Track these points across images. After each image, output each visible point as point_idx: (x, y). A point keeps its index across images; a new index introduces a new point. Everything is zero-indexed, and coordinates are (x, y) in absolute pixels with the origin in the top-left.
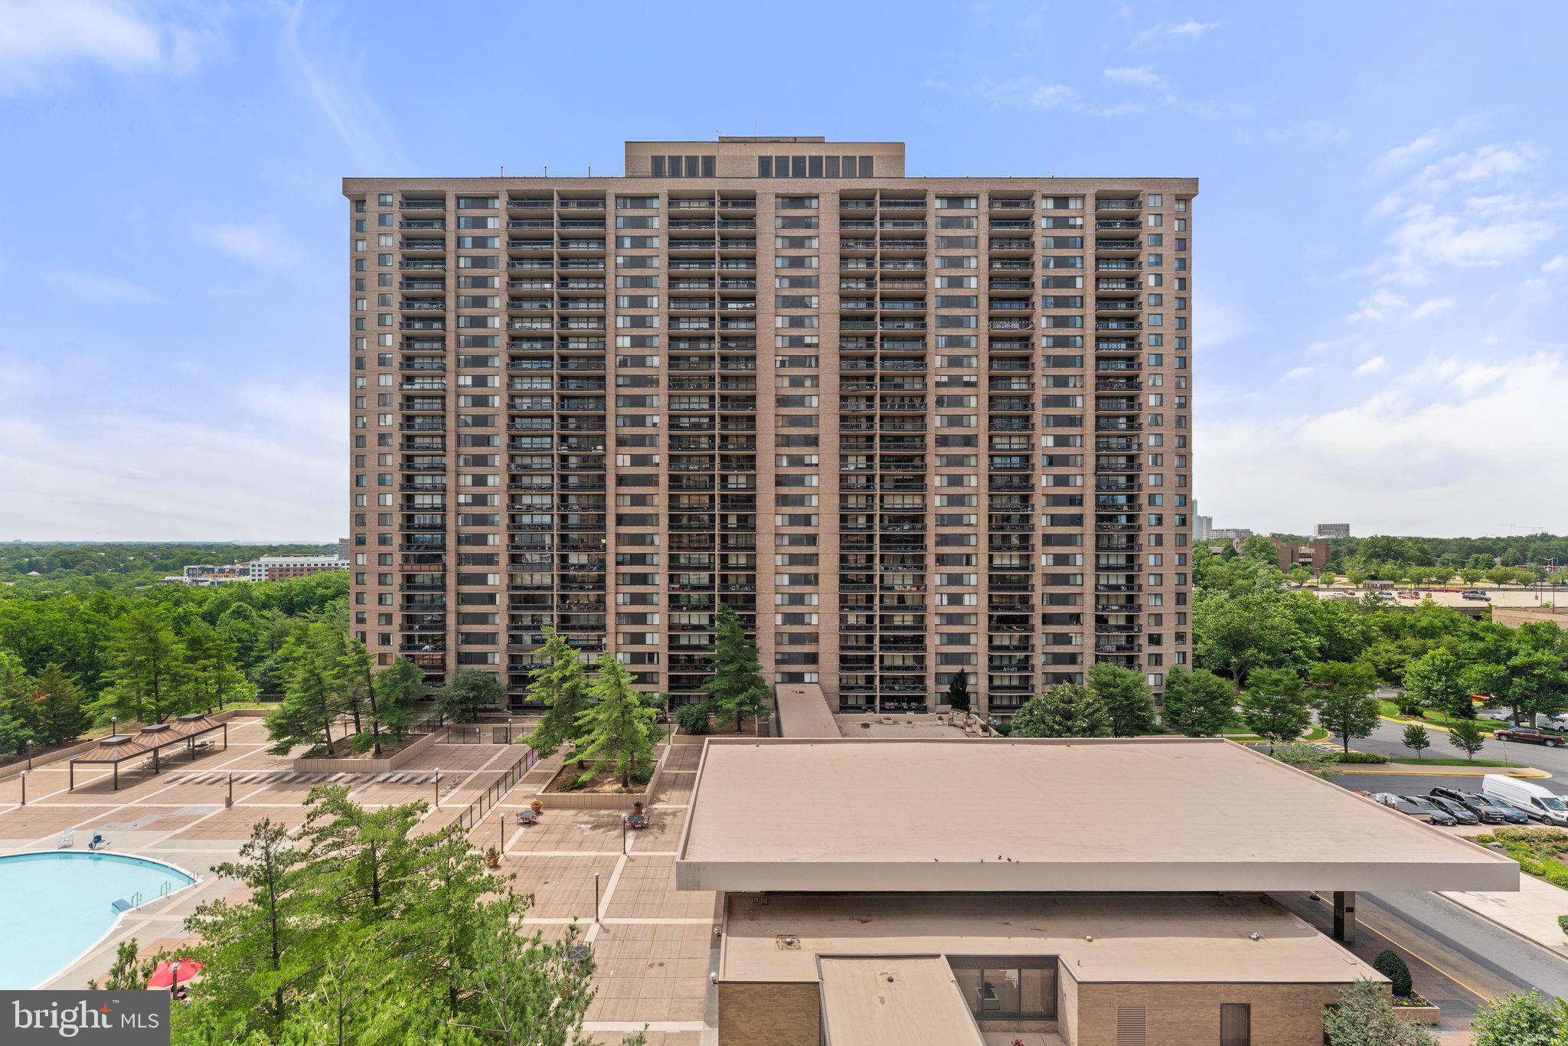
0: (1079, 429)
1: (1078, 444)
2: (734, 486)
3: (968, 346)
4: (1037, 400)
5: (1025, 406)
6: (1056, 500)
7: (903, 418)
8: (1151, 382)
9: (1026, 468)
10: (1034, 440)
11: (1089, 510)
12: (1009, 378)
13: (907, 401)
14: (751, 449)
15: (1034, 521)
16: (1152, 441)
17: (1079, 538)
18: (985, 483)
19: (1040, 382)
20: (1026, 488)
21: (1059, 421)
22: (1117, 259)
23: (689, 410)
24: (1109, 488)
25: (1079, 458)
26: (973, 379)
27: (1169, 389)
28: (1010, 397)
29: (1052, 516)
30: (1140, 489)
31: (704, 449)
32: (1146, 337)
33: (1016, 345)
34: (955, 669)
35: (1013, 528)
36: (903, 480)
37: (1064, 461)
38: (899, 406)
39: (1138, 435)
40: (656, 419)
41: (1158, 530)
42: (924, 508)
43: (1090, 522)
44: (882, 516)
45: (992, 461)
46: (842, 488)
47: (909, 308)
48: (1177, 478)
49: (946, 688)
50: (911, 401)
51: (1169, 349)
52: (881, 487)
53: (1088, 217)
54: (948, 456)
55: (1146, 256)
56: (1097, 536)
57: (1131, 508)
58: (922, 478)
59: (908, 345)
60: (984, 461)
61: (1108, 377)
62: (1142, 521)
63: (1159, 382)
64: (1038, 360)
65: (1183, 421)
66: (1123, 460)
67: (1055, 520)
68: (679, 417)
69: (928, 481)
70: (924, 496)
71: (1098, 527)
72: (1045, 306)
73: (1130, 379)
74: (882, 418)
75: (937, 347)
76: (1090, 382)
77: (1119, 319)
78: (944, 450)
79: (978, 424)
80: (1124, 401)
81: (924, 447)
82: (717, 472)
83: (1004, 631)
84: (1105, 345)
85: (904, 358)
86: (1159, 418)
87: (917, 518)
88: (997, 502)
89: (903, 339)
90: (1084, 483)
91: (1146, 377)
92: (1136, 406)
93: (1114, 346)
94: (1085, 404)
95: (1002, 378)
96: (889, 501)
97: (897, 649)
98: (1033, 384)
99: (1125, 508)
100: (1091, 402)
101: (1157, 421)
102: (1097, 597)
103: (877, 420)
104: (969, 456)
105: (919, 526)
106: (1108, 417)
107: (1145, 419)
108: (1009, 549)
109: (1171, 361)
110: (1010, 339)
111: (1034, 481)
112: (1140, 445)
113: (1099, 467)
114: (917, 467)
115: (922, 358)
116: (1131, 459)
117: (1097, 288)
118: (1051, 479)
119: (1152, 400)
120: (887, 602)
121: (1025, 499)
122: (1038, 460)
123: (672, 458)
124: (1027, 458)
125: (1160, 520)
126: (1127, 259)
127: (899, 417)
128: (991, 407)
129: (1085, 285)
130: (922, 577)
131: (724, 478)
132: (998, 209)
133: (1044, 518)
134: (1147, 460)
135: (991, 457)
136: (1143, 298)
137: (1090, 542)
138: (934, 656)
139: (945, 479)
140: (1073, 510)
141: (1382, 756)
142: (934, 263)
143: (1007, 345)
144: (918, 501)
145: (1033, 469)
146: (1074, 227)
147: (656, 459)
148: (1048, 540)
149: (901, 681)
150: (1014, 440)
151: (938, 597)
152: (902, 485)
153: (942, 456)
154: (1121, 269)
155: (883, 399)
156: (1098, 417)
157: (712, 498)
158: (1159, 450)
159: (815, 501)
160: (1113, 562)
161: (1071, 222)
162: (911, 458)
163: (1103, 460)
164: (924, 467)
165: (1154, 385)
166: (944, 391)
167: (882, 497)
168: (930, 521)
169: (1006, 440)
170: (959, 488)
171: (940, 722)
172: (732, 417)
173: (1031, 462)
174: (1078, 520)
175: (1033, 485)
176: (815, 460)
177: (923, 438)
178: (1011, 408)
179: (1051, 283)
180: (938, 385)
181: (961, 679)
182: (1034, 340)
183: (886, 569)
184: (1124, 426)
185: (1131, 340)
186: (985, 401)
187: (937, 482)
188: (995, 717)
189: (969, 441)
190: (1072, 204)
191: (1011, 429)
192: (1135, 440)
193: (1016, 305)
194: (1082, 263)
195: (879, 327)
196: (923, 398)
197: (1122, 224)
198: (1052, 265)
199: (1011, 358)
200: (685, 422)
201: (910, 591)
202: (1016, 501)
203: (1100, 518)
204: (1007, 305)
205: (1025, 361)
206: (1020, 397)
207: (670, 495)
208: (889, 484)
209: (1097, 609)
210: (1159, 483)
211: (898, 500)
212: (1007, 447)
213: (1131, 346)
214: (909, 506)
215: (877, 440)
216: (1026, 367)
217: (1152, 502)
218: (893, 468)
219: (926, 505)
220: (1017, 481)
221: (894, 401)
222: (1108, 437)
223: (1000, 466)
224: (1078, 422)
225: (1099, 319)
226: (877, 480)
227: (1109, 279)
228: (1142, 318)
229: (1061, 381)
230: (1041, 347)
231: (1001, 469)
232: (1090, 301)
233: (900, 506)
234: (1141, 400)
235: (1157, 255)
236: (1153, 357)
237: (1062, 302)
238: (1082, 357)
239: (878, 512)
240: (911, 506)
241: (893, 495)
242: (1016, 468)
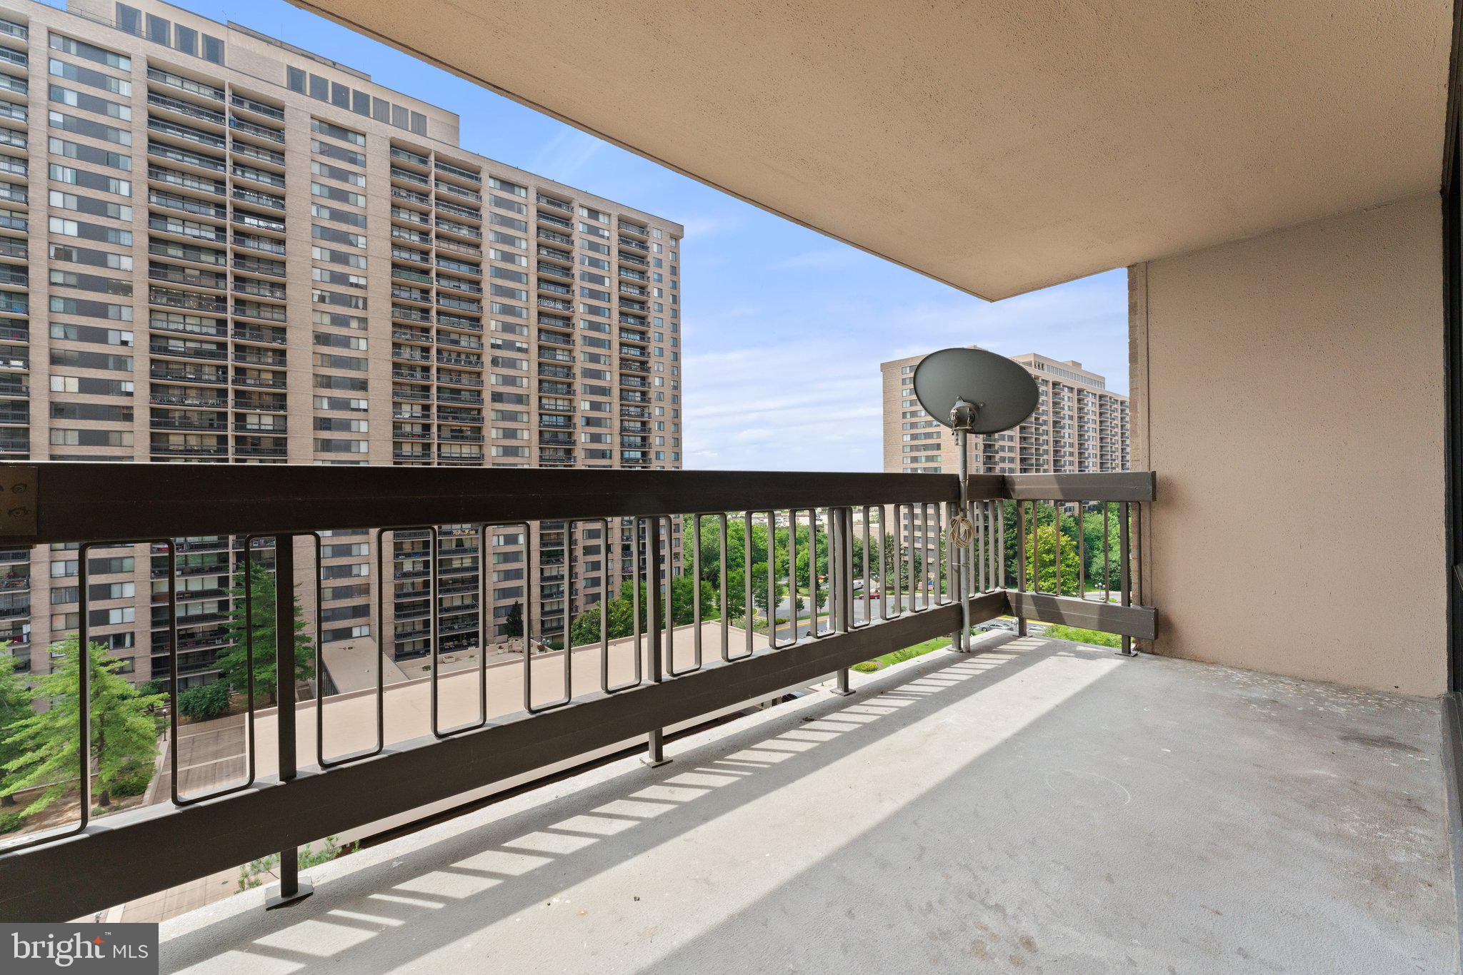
0: (608, 398)
1: (608, 410)
2: (256, 427)
3: (520, 316)
4: (577, 371)
5: (568, 376)
6: (593, 454)
7: (460, 373)
8: (656, 368)
9: (569, 426)
10: (575, 404)
11: (616, 462)
12: (555, 349)
13: (463, 357)
14: (279, 387)
16: (657, 412)
18: (536, 437)
19: (579, 356)
20: (569, 443)
21: (594, 390)
22: (633, 271)
23: (184, 331)
24: (629, 445)
25: (608, 421)
26: (525, 346)
27: (667, 375)
28: (556, 366)
30: (650, 445)
31: (210, 381)
32: (652, 334)
33: (560, 323)
34: (510, 602)
36: (460, 431)
37: (598, 422)
38: (456, 360)
39: (648, 406)
40: (126, 336)
45: (541, 419)
46: (395, 435)
47: (464, 271)
48: (673, 440)
49: (503, 621)
50: (468, 357)
51: (667, 345)
52: (439, 436)
53: (613, 232)
54: (503, 411)
55: (652, 272)
57: (644, 461)
58: (480, 430)
59: (464, 305)
60: (535, 418)
61: (628, 360)
63: (661, 369)
64: (577, 337)
65: (676, 399)
66: (639, 425)
68: (168, 338)
69: (485, 432)
70: (481, 447)
72: (582, 296)
73: (643, 363)
74: (439, 370)
75: (492, 312)
76: (616, 362)
77: (635, 316)
78: (499, 406)
79: (529, 385)
80: (639, 379)
81: (481, 401)
82: (230, 410)
83: (553, 563)
84: (626, 335)
85: (459, 317)
86: (662, 395)
88: (547, 454)
89: (460, 298)
90: (612, 440)
91: (652, 363)
92: (647, 385)
93: (632, 336)
94: (611, 379)
95: (549, 348)
96: (445, 450)
97: (456, 590)
98: (574, 358)
99: (641, 461)
100: (617, 377)
101: (660, 397)
102: (623, 530)
103: (434, 371)
104: (522, 413)
106: (629, 391)
107: (652, 395)
109: (668, 354)
110: (555, 317)
111: (575, 437)
112: (649, 414)
113: (622, 429)
114: (475, 420)
115: (478, 320)
116: (644, 424)
117: (620, 289)
118: (588, 436)
119: (657, 382)
120: (445, 547)
121: (569, 452)
122: (579, 421)
123: (154, 387)
124: (569, 418)
126: (639, 272)
127: (456, 371)
128: (540, 372)
129: (610, 284)
131: (240, 418)
132: (544, 204)
134: (654, 426)
135: (541, 415)
136: (650, 304)
138: (492, 592)
139: (501, 432)
140: (605, 462)
141: (783, 619)
142: (488, 236)
143: (553, 321)
144: (475, 450)
145: (575, 428)
146: (603, 237)
147: (129, 387)
149: (460, 621)
150: (560, 402)
151: (495, 539)
152: (457, 435)
153: (497, 411)
154: (636, 279)
155: (439, 351)
156: (621, 390)
157: (223, 440)
158: (662, 419)
159: (363, 447)
161: (601, 232)
162: (469, 410)
163: (626, 424)
164: (481, 420)
165: (658, 370)
166: (498, 353)
167: (439, 445)
169: (552, 402)
170: (513, 440)
171: (500, 651)
172: (252, 348)
173: (573, 421)
175: (575, 441)
176: (363, 405)
177: (479, 393)
178: (555, 375)
179: (587, 278)
180: (493, 346)
181: (517, 609)
182: (574, 321)
184: (639, 399)
185: (643, 334)
186: (535, 367)
188: (547, 638)
189: (519, 399)
190: (601, 217)
191: (556, 393)
192: (646, 411)
193: (560, 289)
194: (609, 267)
195: (435, 283)
196: (479, 356)
197: (636, 245)
198: (587, 263)
199: (556, 333)
200: (175, 345)
201: (468, 534)
202: (561, 454)
204: (552, 288)
205: (567, 337)
206: (563, 367)
207: (152, 434)
208: (446, 433)
209: (622, 540)
210: (662, 443)
212: (554, 407)
213: (642, 339)
214: (467, 456)
215: (434, 390)
216: (568, 342)
217: (658, 458)
218: (450, 419)
219: (483, 455)
220: (561, 437)
221: (450, 355)
222: (628, 406)
223: (547, 423)
224: (607, 393)
225: (621, 314)
226: (434, 429)
227: (628, 284)
228: (650, 319)
229: (594, 358)
230: (580, 328)
231: (549, 426)
232: (615, 299)
233: (458, 455)
234: (650, 380)
235: (659, 274)
236: (657, 350)
237: (594, 294)
238: (610, 341)
239: (436, 460)
240: (469, 456)
241: (451, 444)
242: (561, 426)
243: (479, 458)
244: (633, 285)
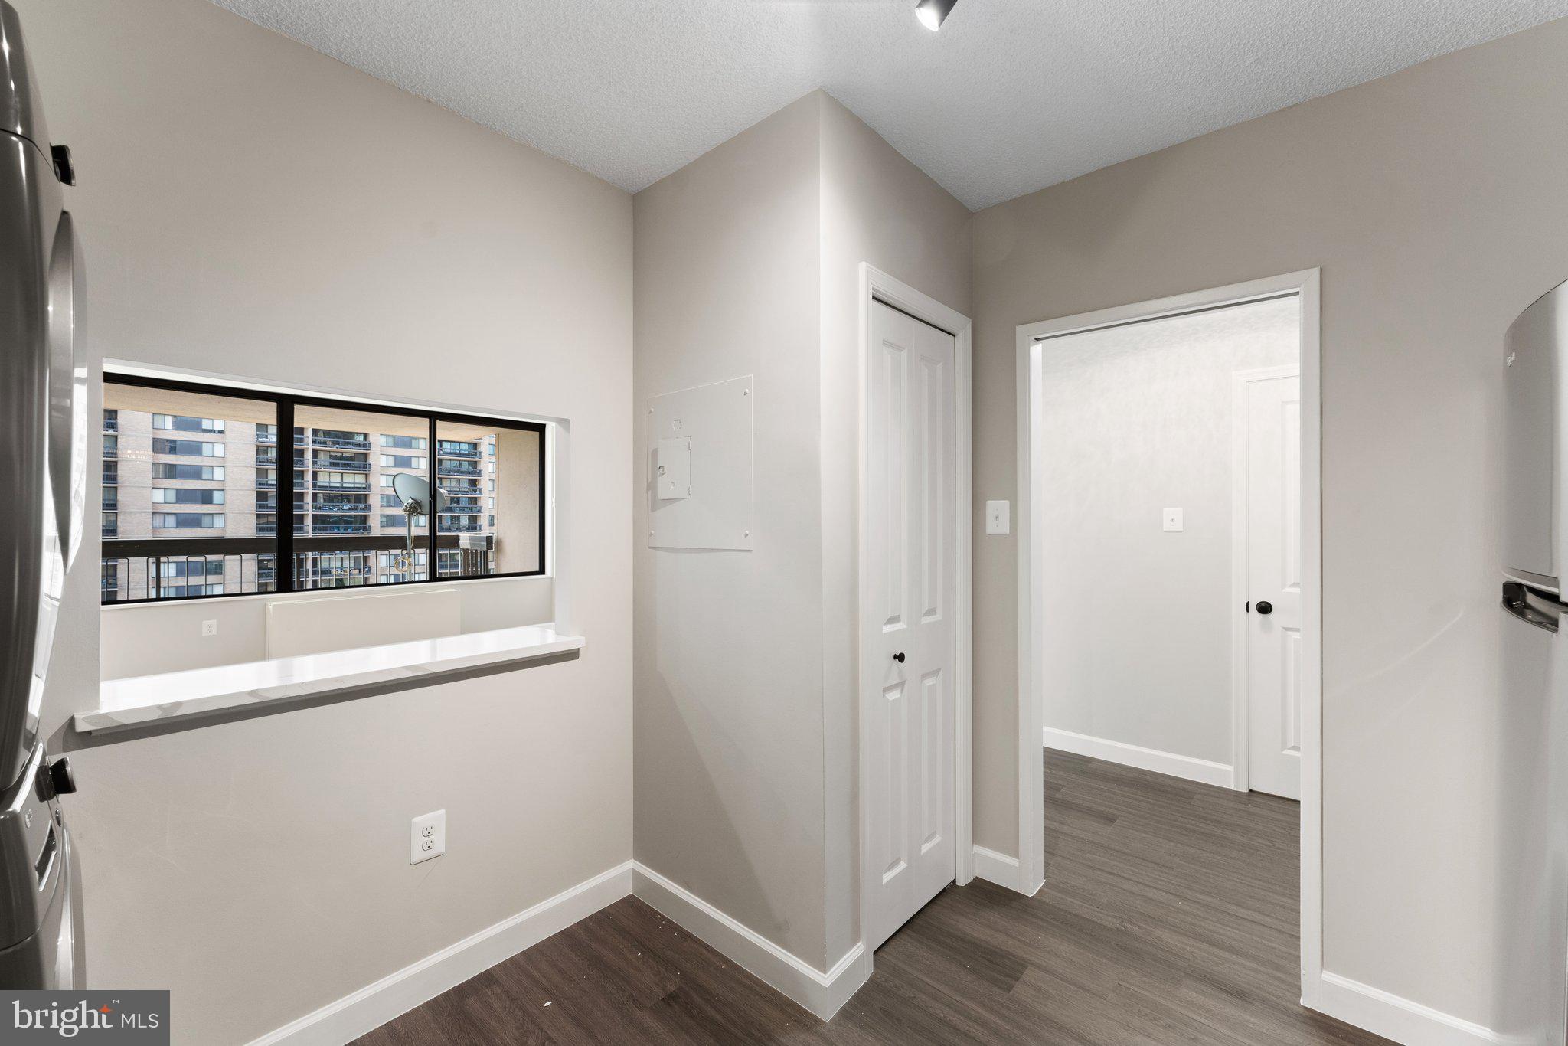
15: (481, 503)
20: (474, 473)
35: (463, 510)
36: (342, 458)
42: (367, 487)
44: (315, 495)
46: (258, 461)
58: (365, 456)
69: (371, 459)
70: (367, 475)
87: (360, 498)
96: (323, 479)
105: (361, 506)
114: (359, 445)
121: (473, 483)
139: (391, 459)
144: (360, 480)
145: (481, 457)
152: (340, 463)
153: (388, 436)
159: (218, 474)
164: (367, 446)
167: (315, 474)
168: (375, 501)
170: (407, 470)
173: (479, 450)
175: (481, 471)
187: (383, 461)
201: (349, 572)
202: (465, 485)
208: (324, 460)
211: (336, 479)
214: (349, 485)
218: (330, 444)
219: (369, 485)
220: (466, 467)
223: (449, 451)
226: (309, 455)
231: (450, 454)
233: (338, 485)
239: (311, 491)
240: (353, 486)
241: (330, 473)
242: (464, 454)
243: (365, 488)
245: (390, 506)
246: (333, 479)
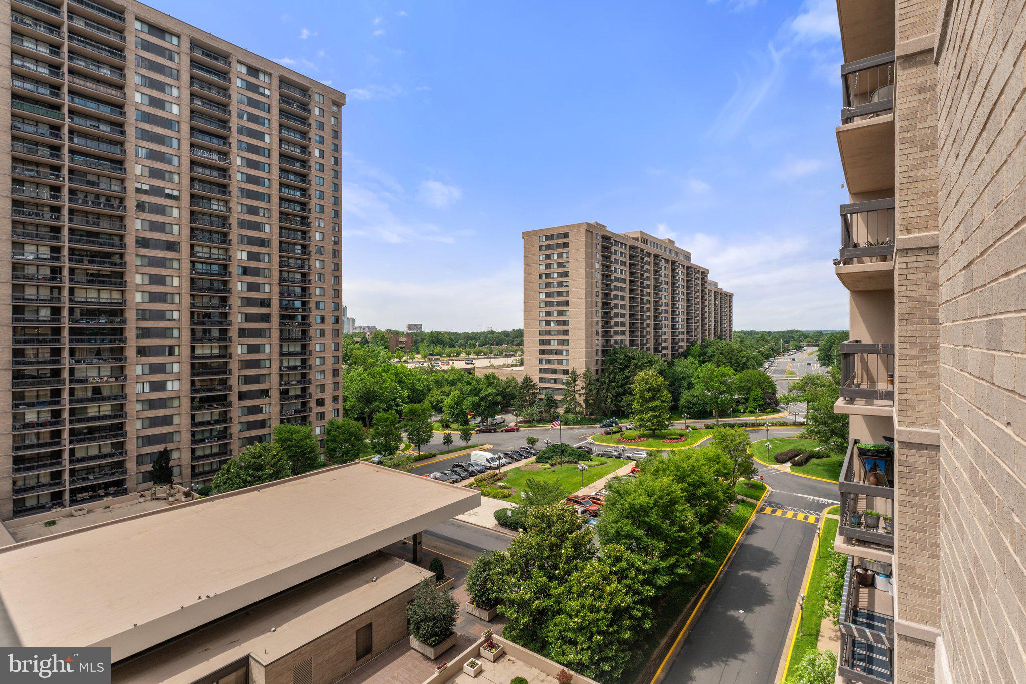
0: (267, 249)
1: (267, 260)
3: (170, 162)
4: (234, 222)
5: (224, 225)
6: (249, 302)
7: (98, 216)
8: (317, 224)
9: (225, 275)
10: (231, 253)
11: (274, 310)
12: (210, 199)
13: (102, 200)
15: (231, 318)
16: (317, 264)
17: (267, 332)
18: (187, 285)
19: (236, 208)
20: (225, 291)
21: (251, 241)
22: (295, 130)
24: (289, 295)
25: (267, 271)
26: (176, 193)
27: (328, 230)
28: (211, 215)
29: (246, 314)
30: (310, 298)
32: (313, 191)
33: (216, 173)
34: (159, 448)
35: (213, 323)
36: (98, 275)
37: (256, 272)
38: (93, 203)
39: (309, 260)
41: (321, 327)
42: (124, 302)
43: (275, 320)
44: (71, 311)
45: (194, 266)
46: (15, 277)
47: (105, 111)
48: (333, 292)
49: (149, 467)
50: (107, 200)
51: (328, 203)
52: (71, 280)
53: (273, 91)
54: (149, 257)
55: (314, 134)
56: (281, 331)
57: (304, 310)
58: (121, 275)
59: (104, 146)
60: (186, 266)
61: (288, 214)
62: (311, 320)
63: (322, 225)
64: (234, 190)
65: (336, 253)
66: (298, 276)
67: (248, 318)
69: (127, 278)
70: (123, 292)
71: (281, 324)
72: (240, 149)
73: (304, 219)
74: (71, 211)
75: (137, 156)
76: (275, 215)
77: (296, 174)
78: (144, 252)
79: (180, 232)
80: (299, 233)
81: (123, 246)
83: (205, 409)
84: (286, 190)
85: (99, 158)
86: (322, 249)
87: (116, 312)
88: (198, 301)
89: (99, 139)
90: (271, 290)
91: (313, 218)
92: (307, 239)
93: (292, 192)
94: (271, 230)
95: (203, 198)
96: (80, 295)
97: (90, 439)
98: (230, 208)
99: (300, 310)
100: (276, 230)
101: (320, 251)
102: (281, 375)
103: (65, 212)
104: (172, 260)
105: (118, 320)
106: (288, 243)
107: (313, 249)
108: (210, 341)
109: (329, 211)
110: (210, 167)
111: (231, 286)
112: (310, 266)
113: (281, 279)
114: (115, 264)
115: (121, 163)
116: (304, 275)
117: (280, 147)
118: (245, 285)
119: (317, 236)
120: (79, 394)
121: (224, 300)
122: (235, 270)
124: (225, 267)
125: (322, 320)
126: (301, 132)
127: (93, 213)
128: (192, 220)
129: (270, 140)
130: (122, 368)
132: (198, 55)
133: (240, 316)
134: (314, 277)
135: (193, 263)
136: (311, 163)
137: (275, 335)
138: (135, 440)
139: (147, 278)
140: (263, 311)
141: (434, 452)
142: (133, 78)
143: (208, 172)
144: (116, 296)
145: (230, 277)
146: (263, 94)
148: (243, 333)
149: (97, 470)
150: (214, 251)
151: (139, 386)
152: (95, 280)
153: (143, 257)
154: (297, 138)
155: (72, 192)
156: (281, 243)
158: (322, 271)
160: (292, 349)
161: (261, 90)
162: (108, 255)
163: (285, 275)
164: (123, 265)
165: (319, 226)
166: (145, 198)
167: (71, 291)
168: (131, 315)
169: (206, 250)
170: (161, 287)
171: (141, 499)
173: (228, 270)
174: (266, 318)
175: (230, 289)
177: (122, 237)
178: (211, 223)
179: (245, 132)
180: (138, 191)
181: (165, 455)
182: (231, 173)
183: (78, 361)
184: (299, 252)
185: (304, 191)
186: (186, 215)
188: (198, 483)
189: (172, 246)
190: (261, 76)
191: (212, 241)
192: (306, 263)
193: (215, 140)
194: (269, 124)
195: (67, 119)
196: (122, 200)
197: (297, 106)
198: (245, 117)
199: (211, 183)
201: (107, 382)
202: (216, 302)
203: (283, 317)
204: (207, 138)
205: (224, 188)
206: (219, 217)
208: (80, 277)
209: (280, 385)
210: (322, 294)
211: (92, 295)
212: (208, 256)
213: (304, 195)
214: (105, 301)
215: (65, 232)
216: (225, 193)
217: (318, 307)
218: (86, 262)
219: (125, 301)
220: (217, 285)
221: (86, 197)
222: (288, 258)
223: (201, 271)
224: (266, 244)
225: (282, 170)
226: (66, 273)
227: (289, 142)
228: (311, 178)
229: (253, 211)
230: (237, 178)
231: (202, 274)
232: (275, 155)
233: (94, 300)
234: (311, 235)
235: (320, 136)
236: (318, 207)
237: (252, 149)
238: (269, 195)
239: (67, 305)
240: (109, 301)
241: (87, 289)
242: (216, 274)
243: (121, 304)
244: (295, 144)
245: (146, 320)
246: (90, 295)
